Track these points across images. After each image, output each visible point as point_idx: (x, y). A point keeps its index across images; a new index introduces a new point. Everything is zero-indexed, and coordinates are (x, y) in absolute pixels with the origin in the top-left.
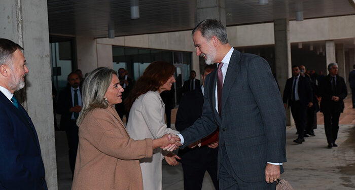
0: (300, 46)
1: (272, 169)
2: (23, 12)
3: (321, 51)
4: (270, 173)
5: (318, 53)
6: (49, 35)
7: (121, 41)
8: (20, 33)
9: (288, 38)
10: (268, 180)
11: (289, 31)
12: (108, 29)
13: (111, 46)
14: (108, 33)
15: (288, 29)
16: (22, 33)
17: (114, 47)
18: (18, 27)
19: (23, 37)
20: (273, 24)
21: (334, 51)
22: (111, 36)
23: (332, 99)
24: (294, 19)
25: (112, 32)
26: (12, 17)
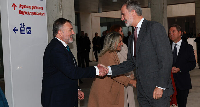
1: (158, 91)
2: (63, 2)
4: (156, 92)
6: (75, 12)
7: (105, 14)
8: (61, 13)
10: (154, 97)
12: (98, 8)
13: (99, 17)
14: (98, 10)
16: (62, 13)
17: (101, 17)
18: (60, 10)
19: (62, 15)
20: (194, 3)
22: (100, 12)
25: (101, 9)
26: (57, 5)
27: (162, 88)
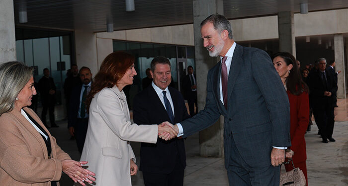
0: (308, 40)
1: (277, 153)
3: (330, 45)
4: (275, 156)
5: (327, 48)
7: (122, 35)
9: (292, 32)
10: (273, 164)
11: (294, 24)
12: (106, 23)
13: (112, 40)
14: (106, 27)
15: (292, 22)
17: (114, 41)
20: (277, 16)
21: (343, 45)
22: (110, 31)
23: (325, 95)
24: (299, 11)
25: (111, 25)
27: (283, 148)
